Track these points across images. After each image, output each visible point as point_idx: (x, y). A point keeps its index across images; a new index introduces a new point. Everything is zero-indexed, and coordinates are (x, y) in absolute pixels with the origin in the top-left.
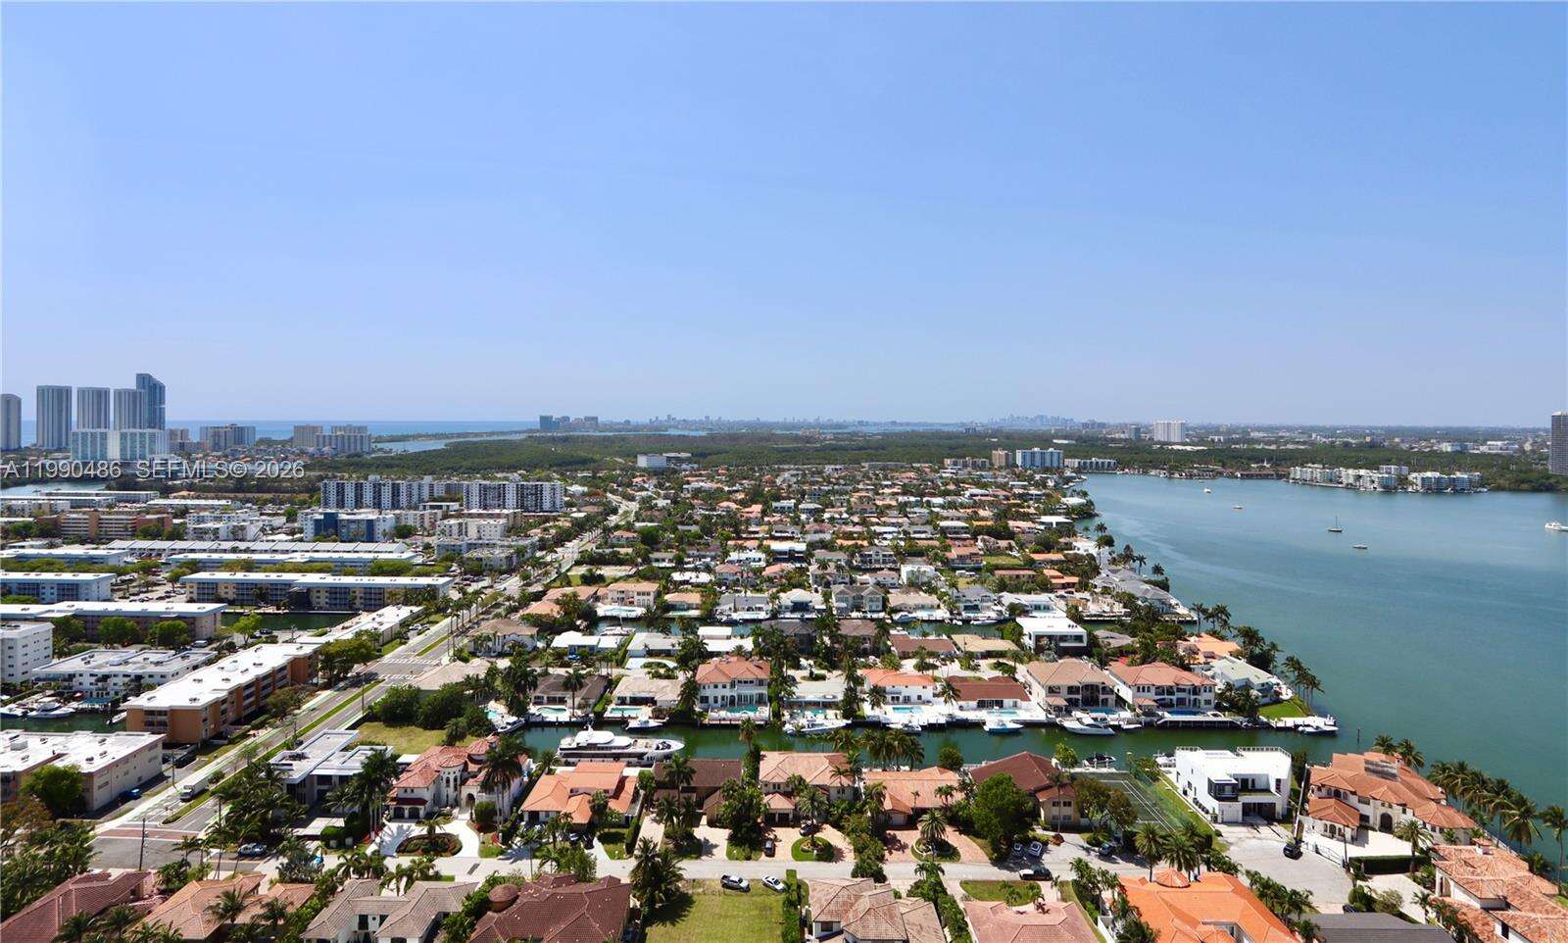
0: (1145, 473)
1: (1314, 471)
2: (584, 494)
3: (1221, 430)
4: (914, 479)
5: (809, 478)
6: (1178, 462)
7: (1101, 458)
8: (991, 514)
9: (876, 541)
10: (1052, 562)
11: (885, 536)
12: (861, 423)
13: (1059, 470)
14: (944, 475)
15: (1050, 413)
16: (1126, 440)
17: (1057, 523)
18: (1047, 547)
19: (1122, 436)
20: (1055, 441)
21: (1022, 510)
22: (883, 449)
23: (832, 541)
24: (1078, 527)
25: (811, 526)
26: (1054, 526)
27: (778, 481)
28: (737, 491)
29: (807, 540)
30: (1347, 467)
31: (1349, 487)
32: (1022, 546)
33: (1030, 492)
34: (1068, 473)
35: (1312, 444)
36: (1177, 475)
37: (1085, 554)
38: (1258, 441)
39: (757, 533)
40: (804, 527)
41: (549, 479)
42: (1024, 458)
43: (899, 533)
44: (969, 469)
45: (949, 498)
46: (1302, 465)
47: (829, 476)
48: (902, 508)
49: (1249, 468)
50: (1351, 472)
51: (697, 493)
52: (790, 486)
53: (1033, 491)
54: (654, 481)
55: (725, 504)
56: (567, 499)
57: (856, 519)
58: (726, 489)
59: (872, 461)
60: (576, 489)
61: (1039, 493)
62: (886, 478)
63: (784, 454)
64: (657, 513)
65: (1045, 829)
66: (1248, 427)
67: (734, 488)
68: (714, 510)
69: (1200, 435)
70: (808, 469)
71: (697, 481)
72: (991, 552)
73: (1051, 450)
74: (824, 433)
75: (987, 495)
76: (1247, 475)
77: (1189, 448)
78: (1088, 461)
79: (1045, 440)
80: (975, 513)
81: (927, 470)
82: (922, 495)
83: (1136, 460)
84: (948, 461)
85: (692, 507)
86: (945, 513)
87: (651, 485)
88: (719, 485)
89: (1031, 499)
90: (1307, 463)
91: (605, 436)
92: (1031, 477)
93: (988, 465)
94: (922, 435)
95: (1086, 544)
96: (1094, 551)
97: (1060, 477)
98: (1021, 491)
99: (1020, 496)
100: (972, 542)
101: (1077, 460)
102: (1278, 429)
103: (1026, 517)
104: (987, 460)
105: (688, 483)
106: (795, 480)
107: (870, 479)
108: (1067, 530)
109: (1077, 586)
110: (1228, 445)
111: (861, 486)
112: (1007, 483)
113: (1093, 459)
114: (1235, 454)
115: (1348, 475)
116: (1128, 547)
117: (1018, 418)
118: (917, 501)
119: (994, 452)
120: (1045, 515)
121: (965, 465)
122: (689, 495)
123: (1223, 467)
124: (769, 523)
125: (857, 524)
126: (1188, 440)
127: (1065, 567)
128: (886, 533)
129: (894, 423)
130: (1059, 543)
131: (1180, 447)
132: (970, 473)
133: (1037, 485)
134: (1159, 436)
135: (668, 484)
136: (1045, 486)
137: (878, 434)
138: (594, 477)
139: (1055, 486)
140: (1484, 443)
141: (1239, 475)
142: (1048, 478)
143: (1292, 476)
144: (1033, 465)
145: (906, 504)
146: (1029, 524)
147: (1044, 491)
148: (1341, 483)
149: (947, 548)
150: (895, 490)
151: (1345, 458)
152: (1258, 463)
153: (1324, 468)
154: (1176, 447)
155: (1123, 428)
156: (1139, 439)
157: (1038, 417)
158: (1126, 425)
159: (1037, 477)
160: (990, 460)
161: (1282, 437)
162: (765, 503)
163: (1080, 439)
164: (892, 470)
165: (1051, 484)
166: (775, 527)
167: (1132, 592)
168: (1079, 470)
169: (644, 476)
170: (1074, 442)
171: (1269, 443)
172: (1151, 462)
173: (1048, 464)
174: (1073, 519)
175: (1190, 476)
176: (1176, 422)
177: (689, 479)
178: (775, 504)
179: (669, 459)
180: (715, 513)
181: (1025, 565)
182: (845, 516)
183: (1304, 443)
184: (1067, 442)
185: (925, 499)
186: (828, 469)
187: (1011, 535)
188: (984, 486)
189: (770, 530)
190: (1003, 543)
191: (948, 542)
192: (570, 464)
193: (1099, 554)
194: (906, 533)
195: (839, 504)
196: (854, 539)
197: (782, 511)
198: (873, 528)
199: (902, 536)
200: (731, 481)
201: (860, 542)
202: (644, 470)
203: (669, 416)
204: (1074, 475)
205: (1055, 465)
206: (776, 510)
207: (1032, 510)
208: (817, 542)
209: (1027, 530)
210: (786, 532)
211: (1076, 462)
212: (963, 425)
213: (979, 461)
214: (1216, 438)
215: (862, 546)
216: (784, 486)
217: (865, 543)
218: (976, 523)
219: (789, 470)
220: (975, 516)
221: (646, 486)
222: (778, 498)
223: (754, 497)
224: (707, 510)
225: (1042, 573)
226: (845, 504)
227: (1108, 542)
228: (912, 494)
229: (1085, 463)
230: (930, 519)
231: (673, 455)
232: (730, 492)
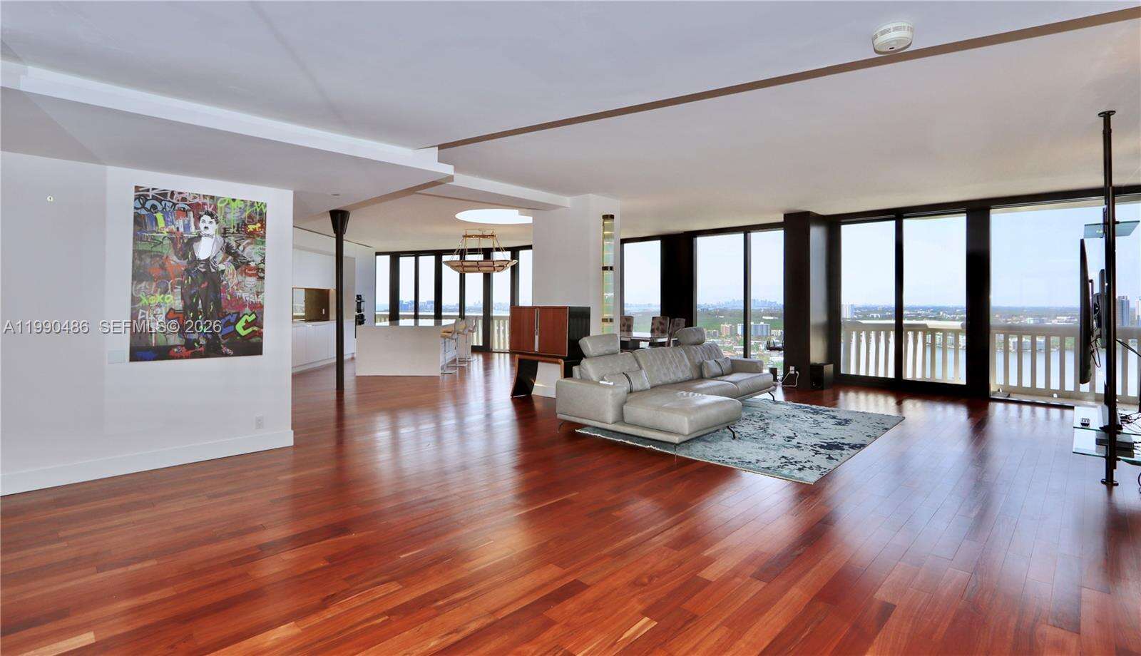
3: (878, 309)
13: (767, 338)
20: (764, 317)
34: (774, 340)
69: (864, 312)
73: (762, 323)
79: (757, 316)
93: (718, 334)
101: (780, 331)
102: (918, 308)
112: (732, 347)
117: (738, 301)
119: (722, 325)
133: (753, 348)
136: (758, 349)
139: (765, 349)
140: (1055, 318)
142: (760, 343)
147: (758, 352)
159: (753, 342)
160: (720, 330)
161: (919, 314)
165: (762, 347)
173: (760, 334)
184: (772, 318)
205: (765, 333)
213: (712, 331)
214: (875, 315)
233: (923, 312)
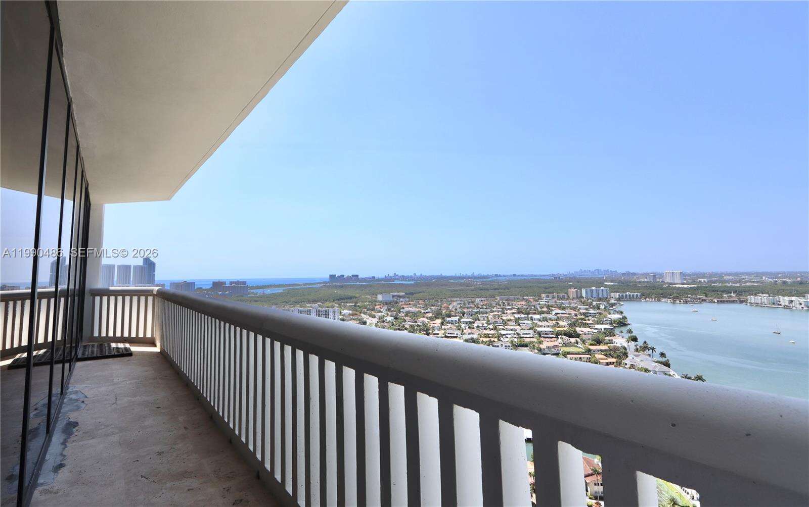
0: (659, 300)
1: (764, 298)
2: (350, 315)
3: (706, 275)
4: (524, 305)
5: (467, 305)
6: (678, 294)
7: (632, 292)
8: (566, 324)
9: (502, 339)
10: (601, 350)
11: (507, 336)
12: (496, 275)
13: (607, 299)
14: (541, 303)
15: (603, 268)
16: (648, 282)
17: (605, 329)
18: (598, 342)
19: (646, 280)
20: (605, 283)
21: (584, 322)
22: (508, 289)
23: (478, 339)
24: (617, 331)
25: (467, 331)
26: (603, 330)
27: (451, 307)
28: (428, 312)
29: (464, 338)
30: (784, 296)
31: (785, 307)
32: (584, 342)
33: (590, 312)
34: (612, 301)
35: (762, 283)
36: (678, 302)
37: (620, 346)
38: (728, 281)
39: (438, 334)
40: (463, 331)
41: (333, 307)
42: (587, 293)
43: (514, 334)
44: (555, 299)
45: (543, 315)
46: (756, 295)
47: (478, 304)
48: (517, 321)
49: (722, 297)
50: (786, 298)
51: (407, 314)
52: (456, 309)
53: (592, 311)
54: (386, 307)
55: (421, 319)
56: (341, 317)
57: (491, 327)
58: (423, 311)
59: (501, 295)
60: (346, 312)
61: (595, 312)
62: (509, 305)
63: (454, 293)
64: (386, 324)
65: (590, 498)
66: (722, 273)
67: (427, 311)
68: (416, 322)
69: (693, 277)
70: (467, 300)
71: (408, 307)
72: (565, 345)
73: (602, 288)
74: (476, 281)
75: (565, 314)
76: (721, 301)
77: (686, 286)
78: (625, 294)
79: (599, 283)
80: (558, 323)
81: (531, 300)
82: (528, 314)
83: (653, 294)
84: (543, 295)
85: (405, 321)
86: (540, 323)
87: (384, 310)
88: (419, 309)
89: (590, 316)
90: (759, 293)
91: (362, 285)
92: (591, 304)
93: (566, 297)
94: (529, 281)
95: (620, 340)
96: (626, 345)
97: (608, 303)
98: (585, 311)
99: (584, 314)
100: (555, 339)
101: (618, 294)
102: (743, 274)
103: (586, 325)
104: (566, 295)
105: (403, 308)
106: (459, 306)
107: (500, 305)
108: (611, 333)
109: (615, 364)
110: (710, 284)
111: (495, 309)
112: (577, 307)
113: (627, 293)
114: (713, 289)
115: (784, 300)
116: (645, 342)
117: (585, 271)
118: (525, 317)
119: (569, 290)
120: (598, 324)
121: (553, 298)
122: (403, 315)
123: (706, 296)
124: (445, 329)
125: (492, 329)
126: (685, 282)
127: (607, 354)
128: (507, 334)
129: (515, 275)
130: (605, 339)
131: (680, 286)
132: (556, 302)
133: (594, 308)
134: (668, 280)
135: (392, 309)
136: (599, 308)
137: (506, 281)
138: (355, 306)
139: (605, 308)
141: (716, 301)
142: (600, 304)
143: (749, 301)
144: (592, 296)
145: (519, 318)
146: (588, 329)
147: (598, 311)
148: (780, 305)
149: (541, 343)
150: (514, 311)
151: (783, 290)
152: (727, 294)
153: (769, 296)
154: (677, 286)
155: (646, 275)
156: (656, 282)
157: (596, 270)
158: (648, 273)
159: (594, 303)
160: (568, 294)
161: (743, 279)
162: (443, 318)
163: (620, 282)
164: (512, 300)
165: (602, 307)
166: (448, 332)
167: (647, 367)
168: (619, 299)
169: (380, 305)
170: (616, 284)
171: (737, 282)
172: (661, 294)
173: (601, 296)
174: (614, 327)
175: (686, 302)
176: (677, 271)
177: (404, 306)
178: (448, 319)
179: (393, 296)
180: (416, 324)
181: (586, 352)
182: (485, 325)
183: (758, 282)
184: (612, 284)
185: (530, 316)
186: (478, 300)
187: (578, 336)
188: (564, 309)
189: (445, 333)
190: (573, 340)
191: (542, 339)
192: (343, 299)
193: (629, 346)
194: (518, 334)
195: (482, 319)
196: (489, 337)
197: (452, 323)
198: (500, 332)
199: (516, 336)
200: (425, 307)
201: (492, 339)
202: (381, 302)
203: (395, 274)
204: (615, 302)
205: (605, 296)
206: (448, 322)
207: (590, 322)
208: (469, 339)
209: (587, 333)
210: (453, 334)
211: (617, 295)
212: (553, 275)
213: (561, 295)
214: (702, 280)
215: (494, 341)
216: (453, 309)
217: (496, 340)
218: (557, 329)
219: (456, 301)
220: (557, 325)
221: (382, 310)
222: (450, 316)
223: (437, 315)
224: (412, 322)
225: (594, 356)
226: (486, 319)
227: (635, 339)
228: (523, 313)
229: (622, 295)
230: (532, 326)
231: (395, 294)
232: (425, 313)
233: (747, 277)
